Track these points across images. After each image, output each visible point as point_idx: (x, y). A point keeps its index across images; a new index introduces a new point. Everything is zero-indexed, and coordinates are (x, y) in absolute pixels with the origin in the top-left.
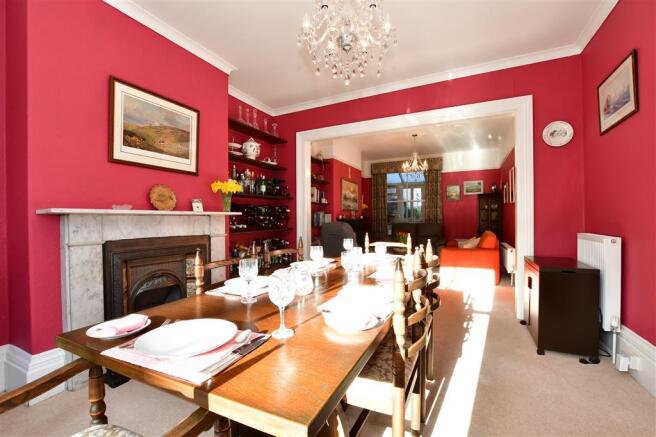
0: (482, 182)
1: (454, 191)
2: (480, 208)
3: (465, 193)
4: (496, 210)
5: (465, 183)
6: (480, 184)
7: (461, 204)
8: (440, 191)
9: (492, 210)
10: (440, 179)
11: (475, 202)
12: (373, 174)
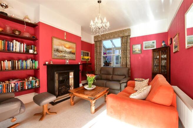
0: (155, 41)
1: (137, 48)
2: (154, 58)
3: (144, 49)
4: (165, 59)
5: (144, 43)
6: (153, 43)
7: (142, 55)
8: (129, 48)
9: (162, 59)
10: (129, 41)
11: (151, 54)
12: (95, 42)
